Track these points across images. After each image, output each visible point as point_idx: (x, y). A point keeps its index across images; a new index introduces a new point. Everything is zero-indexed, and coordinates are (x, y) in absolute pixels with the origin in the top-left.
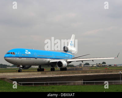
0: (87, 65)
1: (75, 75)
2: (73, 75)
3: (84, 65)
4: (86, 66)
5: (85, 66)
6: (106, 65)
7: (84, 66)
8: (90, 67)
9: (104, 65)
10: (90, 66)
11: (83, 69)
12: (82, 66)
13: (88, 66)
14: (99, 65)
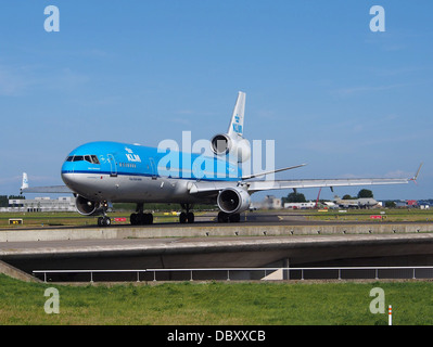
0: (295, 202)
3: (285, 200)
4: (292, 204)
5: (287, 205)
6: (372, 201)
7: (283, 205)
8: (307, 208)
9: (364, 201)
10: (309, 205)
11: (281, 218)
12: (277, 206)
13: (299, 205)
14: (346, 203)
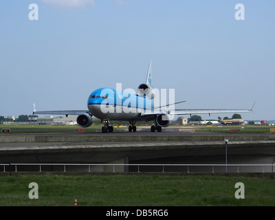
1: (104, 146)
2: (99, 146)
4: (194, 122)
5: (191, 122)
7: (188, 122)
9: (236, 120)
10: (203, 123)
12: (185, 123)
13: (198, 122)
